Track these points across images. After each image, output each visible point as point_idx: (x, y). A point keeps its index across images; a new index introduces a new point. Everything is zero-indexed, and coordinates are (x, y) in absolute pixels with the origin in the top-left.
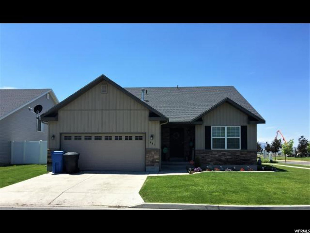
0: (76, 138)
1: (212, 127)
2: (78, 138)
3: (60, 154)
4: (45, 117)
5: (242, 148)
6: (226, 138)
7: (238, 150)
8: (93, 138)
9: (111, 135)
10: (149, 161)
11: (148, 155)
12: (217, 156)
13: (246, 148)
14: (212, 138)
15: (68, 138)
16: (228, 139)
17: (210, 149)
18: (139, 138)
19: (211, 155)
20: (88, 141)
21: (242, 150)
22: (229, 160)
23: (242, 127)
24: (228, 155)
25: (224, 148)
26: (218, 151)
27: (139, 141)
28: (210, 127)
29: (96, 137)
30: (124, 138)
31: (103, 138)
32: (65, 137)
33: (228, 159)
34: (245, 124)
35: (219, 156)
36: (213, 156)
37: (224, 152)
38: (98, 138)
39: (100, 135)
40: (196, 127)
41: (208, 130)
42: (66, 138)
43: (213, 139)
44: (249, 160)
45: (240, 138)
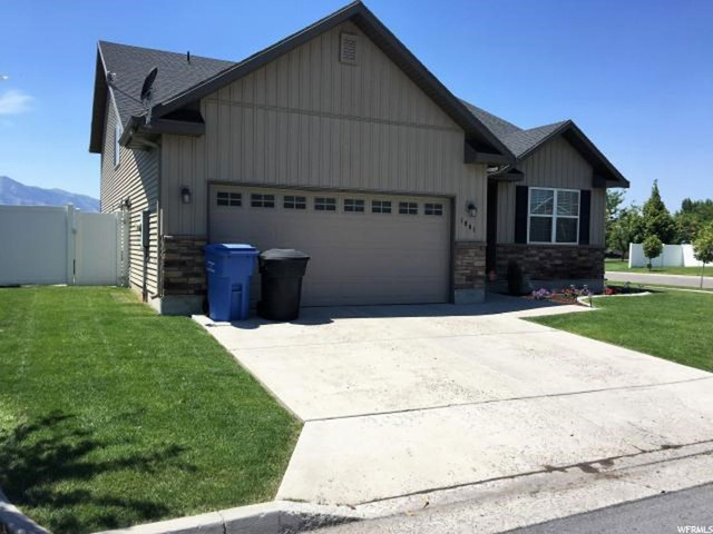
0: (257, 202)
1: (530, 189)
2: (263, 202)
3: (248, 256)
4: (166, 117)
5: (580, 243)
6: (555, 217)
7: (574, 247)
8: (310, 203)
9: (362, 198)
10: (463, 275)
11: (460, 257)
12: (537, 258)
13: (588, 242)
14: (530, 215)
15: (229, 199)
16: (558, 219)
17: (525, 241)
18: (432, 210)
19: (527, 256)
20: (295, 212)
21: (582, 246)
22: (559, 268)
23: (582, 192)
24: (557, 258)
25: (550, 241)
26: (539, 247)
27: (433, 219)
28: (526, 188)
29: (318, 200)
30: (395, 208)
31: (340, 205)
32: (220, 195)
33: (557, 265)
34: (588, 187)
35: (541, 259)
36: (530, 259)
37: (550, 251)
38: (325, 205)
39: (331, 195)
40: (499, 186)
41: (522, 194)
42: (223, 200)
43: (532, 218)
44: (591, 268)
45: (578, 217)
